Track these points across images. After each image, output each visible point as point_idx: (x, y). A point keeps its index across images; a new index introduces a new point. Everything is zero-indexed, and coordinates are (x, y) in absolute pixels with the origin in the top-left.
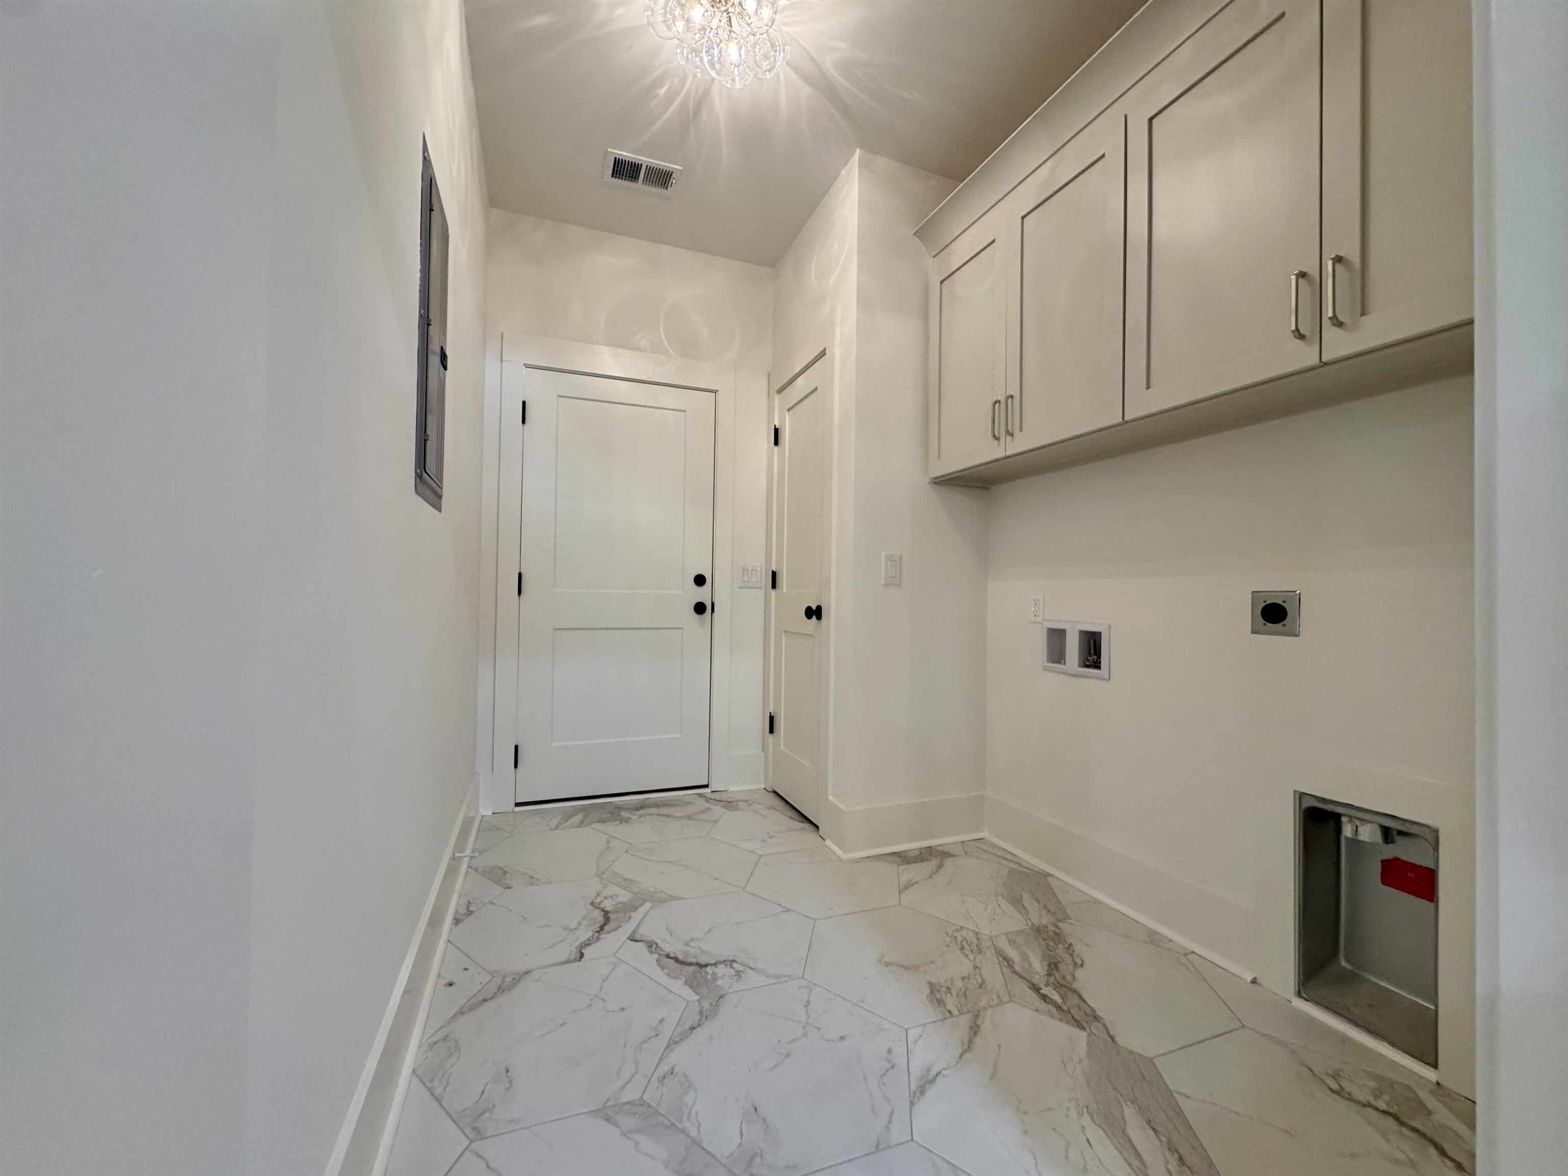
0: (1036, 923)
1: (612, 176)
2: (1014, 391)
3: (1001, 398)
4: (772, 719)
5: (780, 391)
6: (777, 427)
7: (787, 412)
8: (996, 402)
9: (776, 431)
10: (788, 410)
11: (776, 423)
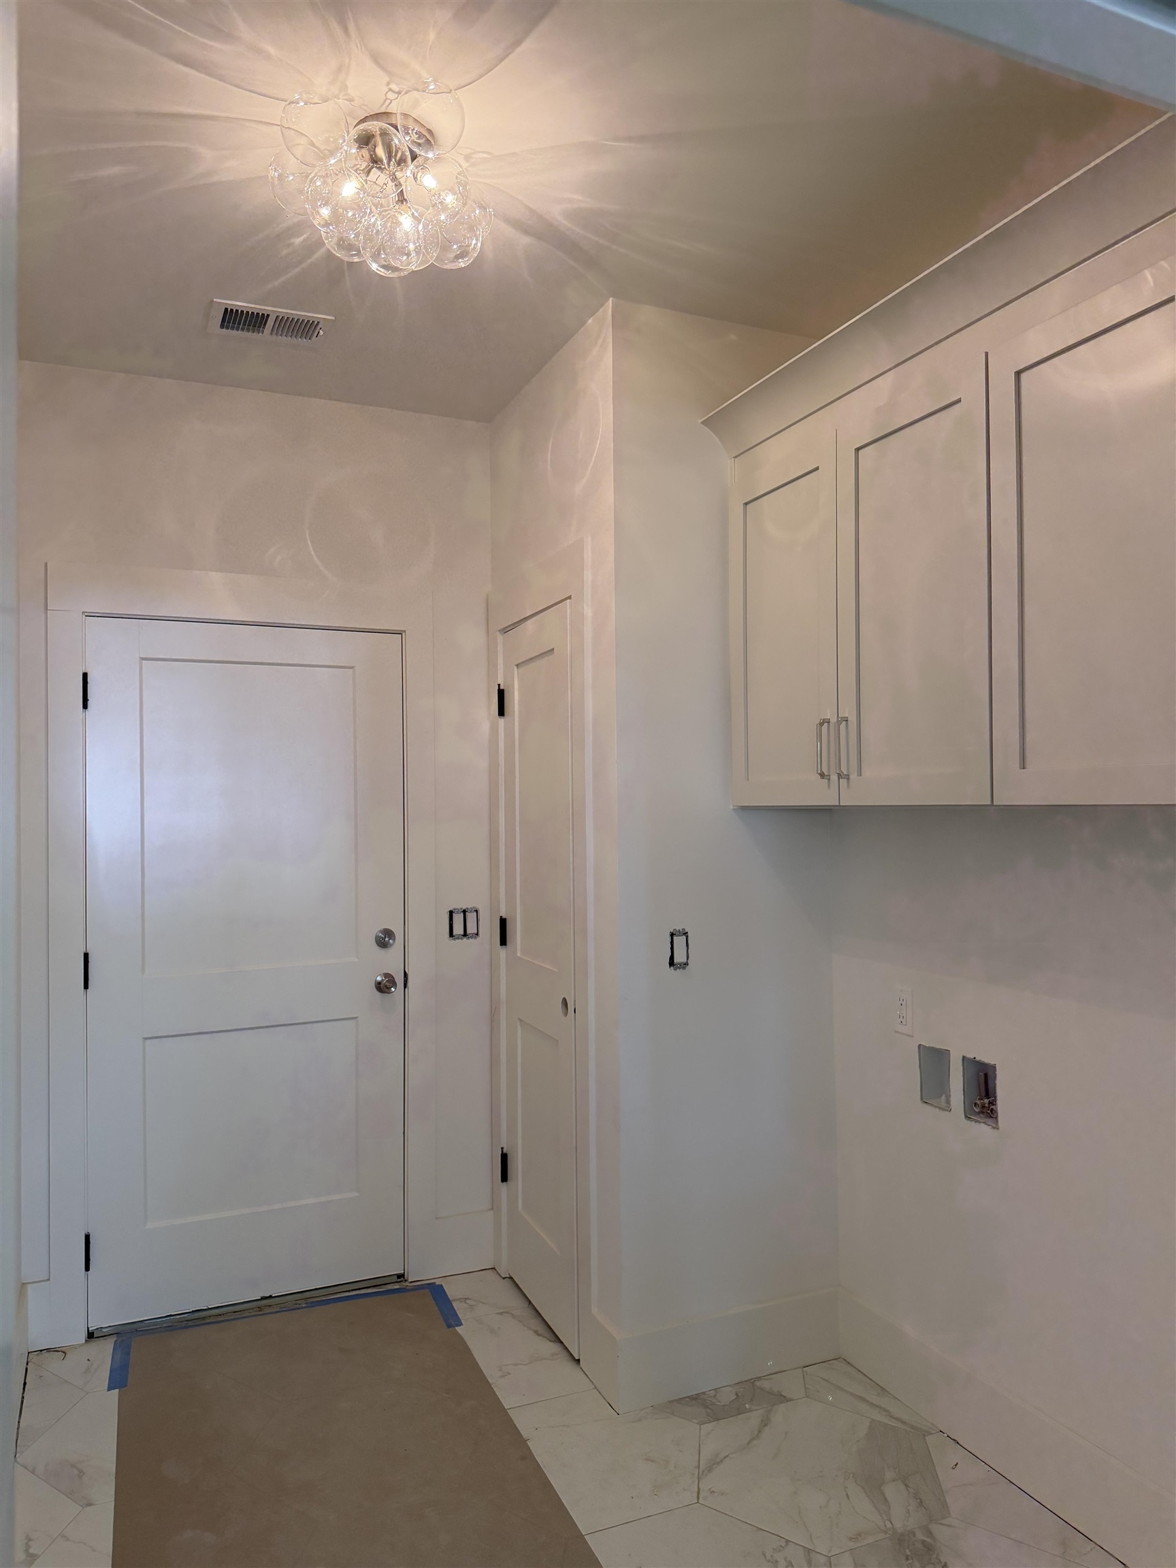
0: (898, 1525)
1: (222, 326)
2: (848, 711)
3: (830, 714)
4: (504, 1157)
5: (505, 631)
6: (502, 688)
7: (515, 667)
8: (821, 724)
9: (501, 693)
10: (517, 665)
11: (500, 681)
